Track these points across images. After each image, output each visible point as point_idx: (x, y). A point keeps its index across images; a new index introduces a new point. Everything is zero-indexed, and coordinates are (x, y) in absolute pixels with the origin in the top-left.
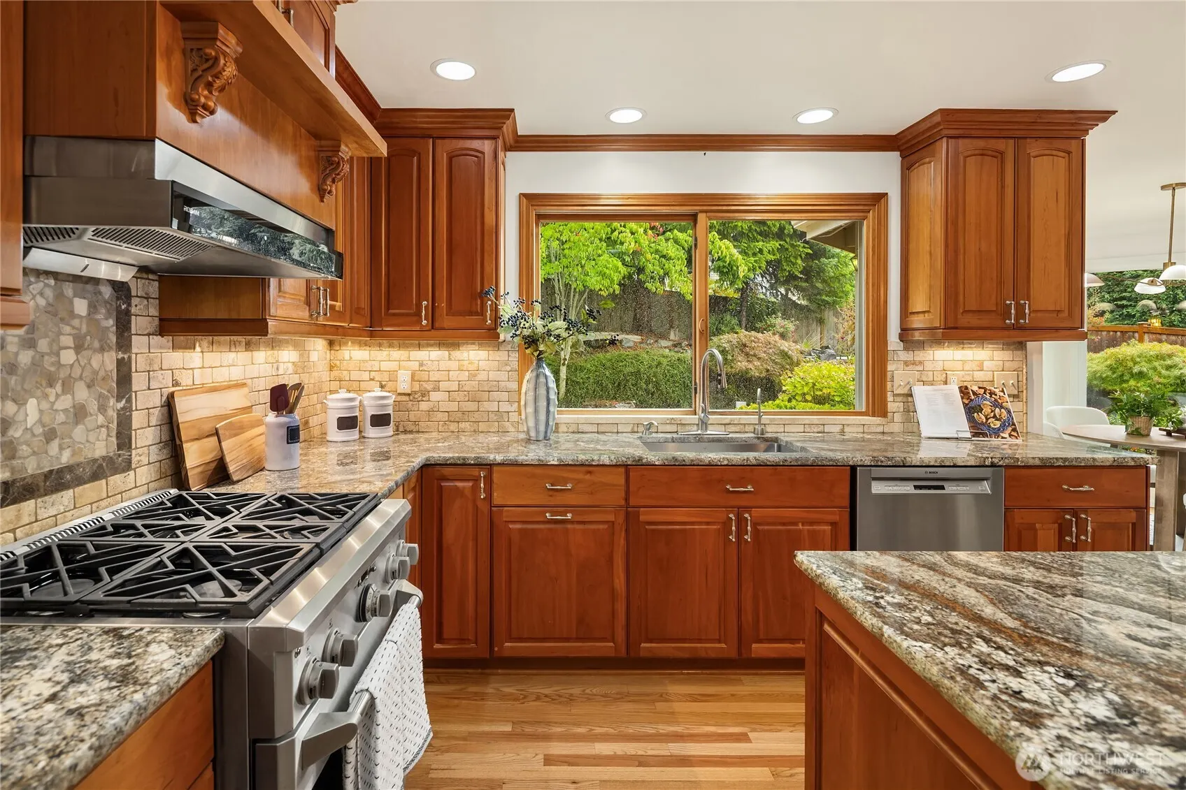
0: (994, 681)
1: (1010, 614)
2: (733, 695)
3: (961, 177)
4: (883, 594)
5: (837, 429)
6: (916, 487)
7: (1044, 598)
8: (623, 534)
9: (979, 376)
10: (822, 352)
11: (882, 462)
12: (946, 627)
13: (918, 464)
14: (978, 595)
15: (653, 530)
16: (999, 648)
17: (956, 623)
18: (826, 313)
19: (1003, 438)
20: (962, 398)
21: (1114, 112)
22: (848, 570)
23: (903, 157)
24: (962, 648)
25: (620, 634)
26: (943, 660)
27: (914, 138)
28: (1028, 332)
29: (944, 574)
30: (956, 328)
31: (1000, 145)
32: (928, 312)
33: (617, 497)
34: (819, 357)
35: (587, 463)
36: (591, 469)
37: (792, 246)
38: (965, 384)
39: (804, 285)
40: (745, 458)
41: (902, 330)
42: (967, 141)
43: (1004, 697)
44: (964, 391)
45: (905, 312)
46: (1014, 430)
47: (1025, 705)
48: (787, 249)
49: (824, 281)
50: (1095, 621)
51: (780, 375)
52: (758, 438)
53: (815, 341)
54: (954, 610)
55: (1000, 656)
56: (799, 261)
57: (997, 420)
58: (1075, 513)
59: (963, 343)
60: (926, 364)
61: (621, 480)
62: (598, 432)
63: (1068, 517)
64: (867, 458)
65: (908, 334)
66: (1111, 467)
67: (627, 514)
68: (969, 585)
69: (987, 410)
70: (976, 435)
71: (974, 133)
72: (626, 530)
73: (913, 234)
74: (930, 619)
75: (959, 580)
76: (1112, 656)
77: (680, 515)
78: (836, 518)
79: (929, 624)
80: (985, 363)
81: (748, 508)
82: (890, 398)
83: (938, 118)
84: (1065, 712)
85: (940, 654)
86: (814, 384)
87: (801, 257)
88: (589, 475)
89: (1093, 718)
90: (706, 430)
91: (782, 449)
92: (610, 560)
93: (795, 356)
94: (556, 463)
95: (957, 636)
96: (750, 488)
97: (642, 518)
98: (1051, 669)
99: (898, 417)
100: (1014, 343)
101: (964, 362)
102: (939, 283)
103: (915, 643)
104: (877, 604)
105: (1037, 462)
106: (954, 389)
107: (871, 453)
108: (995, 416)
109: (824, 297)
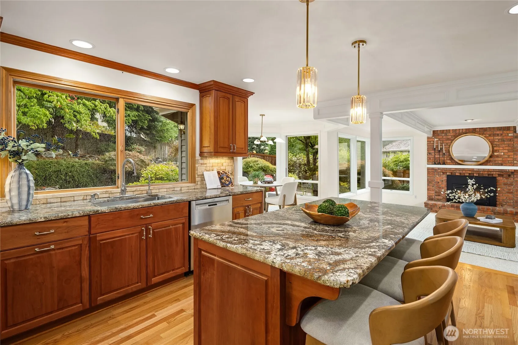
0: (258, 248)
1: (253, 232)
2: (145, 303)
3: (218, 103)
4: (222, 236)
5: (179, 189)
6: (209, 206)
7: (258, 226)
8: (87, 248)
9: (222, 168)
10: (157, 160)
11: (199, 198)
12: (242, 239)
13: (210, 198)
14: (244, 230)
15: (104, 243)
16: (255, 240)
17: (244, 238)
18: (157, 144)
19: (229, 187)
20: (218, 175)
21: (254, 93)
22: (209, 232)
23: (200, 93)
24: (248, 243)
25: (86, 298)
26: (245, 247)
27: (204, 87)
28: (236, 154)
29: (234, 227)
30: (217, 152)
31: (229, 96)
32: (209, 147)
33: (84, 231)
34: (155, 162)
35: (65, 217)
36: (66, 220)
37: (143, 115)
38: (219, 171)
39: (148, 132)
40: (149, 203)
41: (200, 152)
42: (220, 92)
43: (262, 251)
44: (218, 173)
45: (201, 146)
46: (232, 184)
47: (266, 251)
48: (141, 116)
49: (156, 131)
50: (270, 229)
51: (141, 170)
52: (149, 196)
53: (152, 156)
54: (241, 235)
55: (256, 242)
56: (146, 122)
57: (228, 181)
58: (248, 206)
59: (218, 157)
60: (207, 164)
61: (86, 223)
62: (61, 202)
63: (247, 208)
64: (194, 198)
65: (202, 154)
66: (256, 192)
67: (90, 239)
68: (241, 228)
69: (225, 179)
70: (222, 187)
71: (222, 90)
72: (89, 247)
73: (204, 120)
74: (237, 239)
75: (239, 227)
76: (276, 235)
77: (118, 233)
78: (184, 221)
79: (237, 240)
80: (224, 164)
81: (150, 224)
82: (197, 176)
83: (212, 83)
84: (274, 249)
85: (244, 246)
86: (156, 173)
87: (147, 121)
88: (65, 223)
89: (279, 249)
90: (125, 194)
91: (159, 198)
92: (80, 263)
93: (147, 162)
94: (43, 220)
95: (245, 241)
96: (151, 215)
97: (98, 239)
98: (267, 242)
99: (199, 183)
100: (231, 157)
101: (218, 163)
102: (213, 137)
103: (237, 245)
104: (222, 239)
105: (240, 193)
106: (215, 172)
107: (195, 196)
108: (227, 180)
109: (156, 138)
